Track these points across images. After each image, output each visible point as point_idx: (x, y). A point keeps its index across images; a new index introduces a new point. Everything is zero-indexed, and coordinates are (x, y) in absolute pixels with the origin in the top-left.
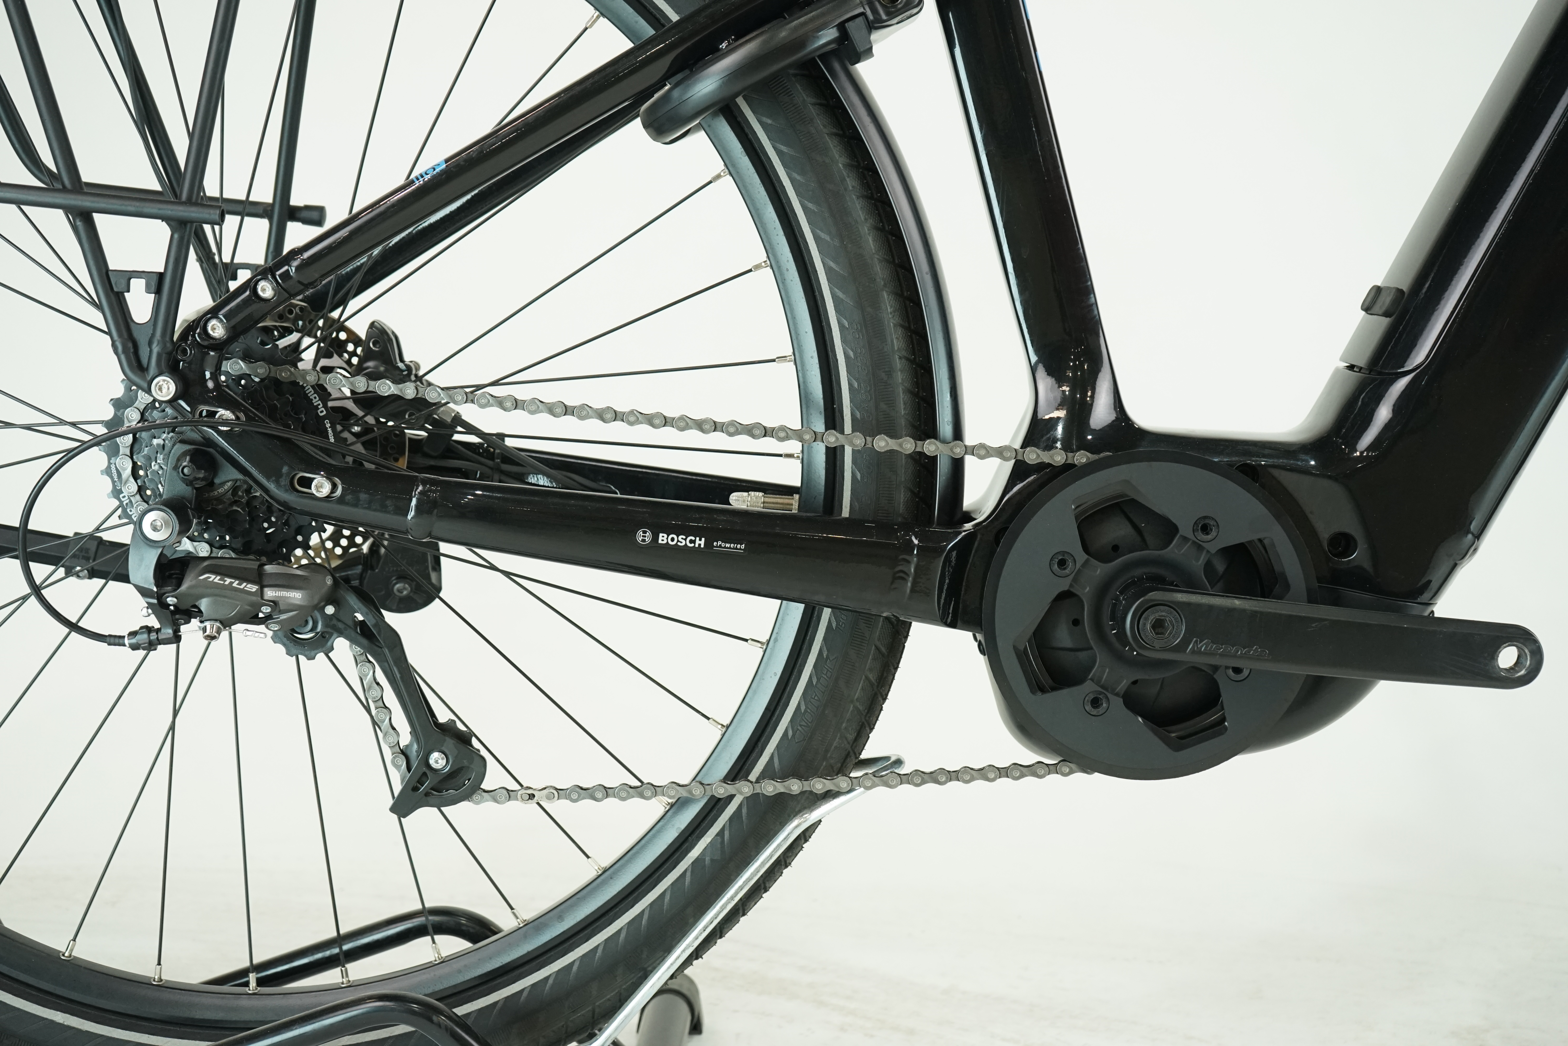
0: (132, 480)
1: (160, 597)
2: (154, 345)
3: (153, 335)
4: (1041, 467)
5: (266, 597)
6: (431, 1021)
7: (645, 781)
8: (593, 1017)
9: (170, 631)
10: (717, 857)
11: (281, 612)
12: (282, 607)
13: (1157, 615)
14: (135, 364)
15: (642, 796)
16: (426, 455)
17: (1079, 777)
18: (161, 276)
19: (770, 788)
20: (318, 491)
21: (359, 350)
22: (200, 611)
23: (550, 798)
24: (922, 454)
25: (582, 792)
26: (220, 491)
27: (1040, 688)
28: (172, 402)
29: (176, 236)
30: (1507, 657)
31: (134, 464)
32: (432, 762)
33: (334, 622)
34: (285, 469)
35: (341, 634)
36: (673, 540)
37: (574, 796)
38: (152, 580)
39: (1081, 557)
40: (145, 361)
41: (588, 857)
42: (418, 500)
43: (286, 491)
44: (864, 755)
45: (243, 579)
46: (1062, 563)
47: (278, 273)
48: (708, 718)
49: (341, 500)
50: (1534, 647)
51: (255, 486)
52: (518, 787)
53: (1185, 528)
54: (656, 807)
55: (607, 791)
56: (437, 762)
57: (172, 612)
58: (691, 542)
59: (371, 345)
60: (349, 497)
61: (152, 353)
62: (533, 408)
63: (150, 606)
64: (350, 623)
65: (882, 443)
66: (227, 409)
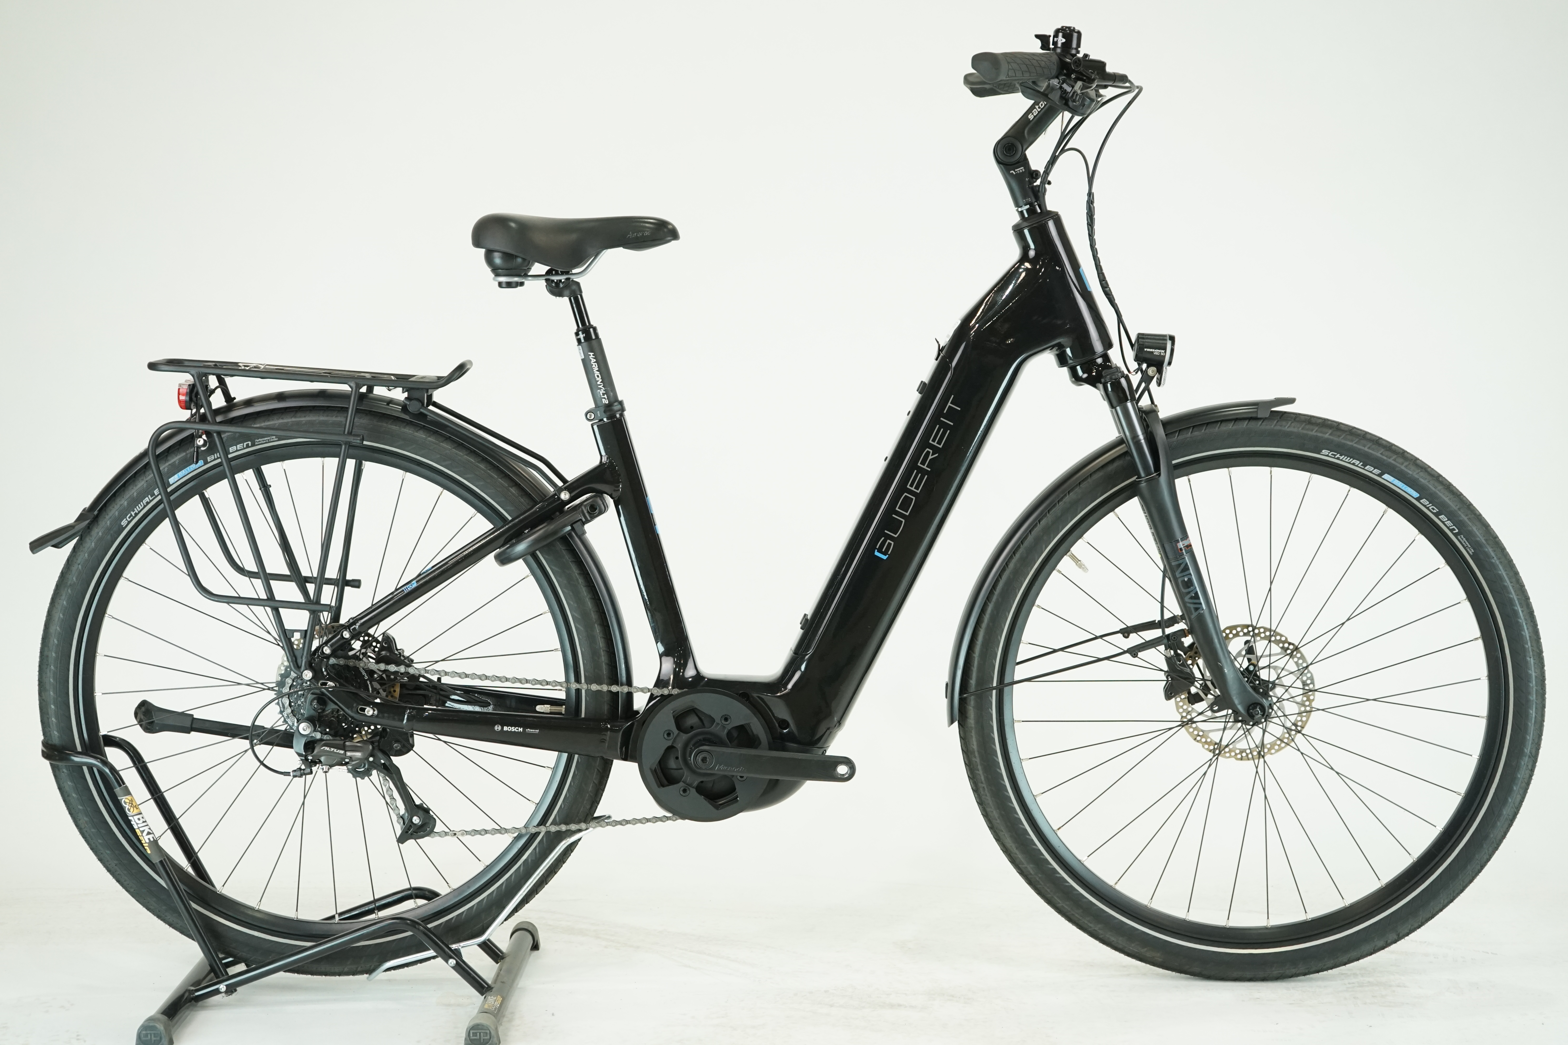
0: (289, 708)
1: (306, 756)
2: (304, 658)
3: (303, 654)
4: (662, 695)
5: (347, 756)
6: (415, 927)
7: (502, 827)
8: (483, 928)
9: (309, 770)
10: (534, 859)
11: (353, 761)
12: (353, 759)
13: (703, 756)
14: (296, 666)
15: (501, 833)
16: (408, 689)
17: (680, 821)
18: (306, 631)
19: (553, 829)
20: (368, 713)
21: (378, 645)
22: (321, 762)
23: (463, 835)
24: (611, 692)
25: (476, 832)
26: (327, 712)
27: (662, 785)
28: (310, 680)
29: (312, 616)
30: (842, 769)
31: (290, 701)
32: (414, 821)
33: (373, 764)
34: (355, 705)
35: (375, 768)
36: (509, 729)
37: (473, 834)
38: (303, 750)
39: (676, 732)
40: (300, 665)
41: (480, 861)
42: (408, 716)
43: (355, 713)
44: (596, 815)
45: (338, 748)
46: (669, 735)
47: (351, 628)
48: (530, 800)
49: (377, 716)
50: (851, 765)
51: (340, 710)
52: (449, 831)
53: (717, 720)
54: (507, 839)
55: (486, 832)
56: (416, 821)
57: (310, 762)
58: (517, 729)
59: (384, 644)
60: (380, 715)
61: (303, 662)
62: (453, 675)
63: (302, 760)
64: (380, 764)
65: (594, 687)
66: (331, 682)
